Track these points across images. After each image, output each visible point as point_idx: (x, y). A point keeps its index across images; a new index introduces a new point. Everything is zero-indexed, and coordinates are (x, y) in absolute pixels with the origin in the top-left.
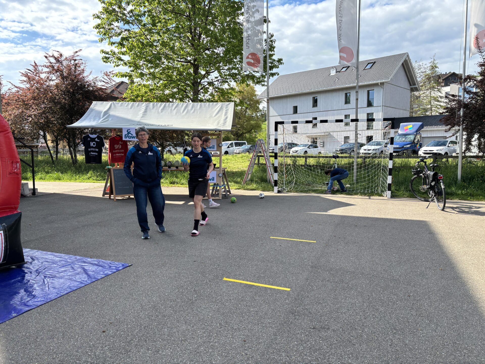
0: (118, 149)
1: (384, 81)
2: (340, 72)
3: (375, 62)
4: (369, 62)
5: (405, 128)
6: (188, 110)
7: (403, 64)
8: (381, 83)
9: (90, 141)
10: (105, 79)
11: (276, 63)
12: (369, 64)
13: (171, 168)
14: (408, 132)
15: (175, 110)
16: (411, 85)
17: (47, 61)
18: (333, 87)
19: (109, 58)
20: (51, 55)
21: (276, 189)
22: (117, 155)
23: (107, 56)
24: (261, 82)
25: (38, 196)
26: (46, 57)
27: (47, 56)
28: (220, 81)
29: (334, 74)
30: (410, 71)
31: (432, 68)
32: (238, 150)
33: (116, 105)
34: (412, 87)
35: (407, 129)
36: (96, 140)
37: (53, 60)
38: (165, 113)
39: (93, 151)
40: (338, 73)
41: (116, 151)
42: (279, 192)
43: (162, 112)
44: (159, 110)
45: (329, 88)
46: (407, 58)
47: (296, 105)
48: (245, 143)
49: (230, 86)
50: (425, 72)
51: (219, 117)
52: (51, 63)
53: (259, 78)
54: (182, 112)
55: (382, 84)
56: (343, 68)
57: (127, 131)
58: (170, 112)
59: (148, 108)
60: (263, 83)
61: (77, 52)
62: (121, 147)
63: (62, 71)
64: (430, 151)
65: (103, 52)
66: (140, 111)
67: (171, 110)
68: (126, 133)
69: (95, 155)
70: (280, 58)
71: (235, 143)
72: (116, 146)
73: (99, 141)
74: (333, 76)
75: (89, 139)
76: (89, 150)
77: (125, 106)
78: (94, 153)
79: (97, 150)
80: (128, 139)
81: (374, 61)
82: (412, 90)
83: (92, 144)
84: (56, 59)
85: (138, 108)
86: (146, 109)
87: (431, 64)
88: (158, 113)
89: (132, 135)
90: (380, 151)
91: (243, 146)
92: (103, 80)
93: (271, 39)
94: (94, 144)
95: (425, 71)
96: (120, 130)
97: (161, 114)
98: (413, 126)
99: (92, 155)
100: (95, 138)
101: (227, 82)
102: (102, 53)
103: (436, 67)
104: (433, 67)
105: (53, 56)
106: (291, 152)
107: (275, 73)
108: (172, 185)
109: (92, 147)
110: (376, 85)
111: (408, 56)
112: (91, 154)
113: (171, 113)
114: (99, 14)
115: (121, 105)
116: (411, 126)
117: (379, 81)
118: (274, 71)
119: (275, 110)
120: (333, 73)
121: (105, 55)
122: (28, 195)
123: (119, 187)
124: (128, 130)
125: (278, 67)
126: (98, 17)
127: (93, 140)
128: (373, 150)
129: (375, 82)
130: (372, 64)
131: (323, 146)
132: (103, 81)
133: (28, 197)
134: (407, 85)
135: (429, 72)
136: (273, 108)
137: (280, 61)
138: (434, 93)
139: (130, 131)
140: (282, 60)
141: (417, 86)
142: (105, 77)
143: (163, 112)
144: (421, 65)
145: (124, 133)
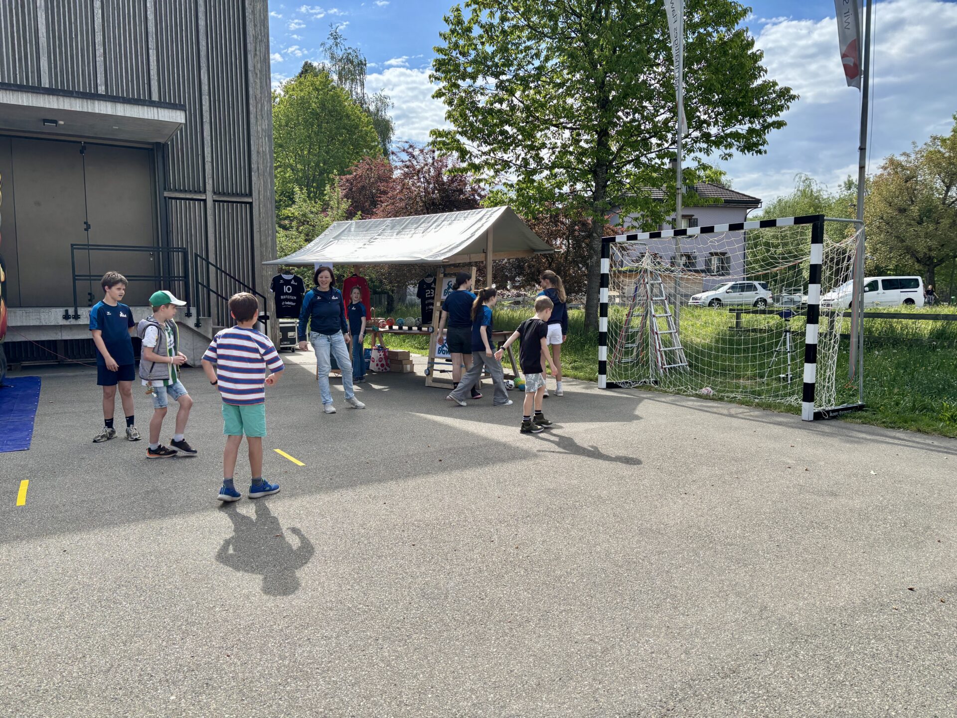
9: (283, 285)
21: (603, 379)
36: (293, 282)
39: (287, 300)
42: (610, 386)
69: (289, 306)
73: (296, 283)
75: (282, 281)
76: (282, 297)
78: (288, 303)
79: (294, 298)
83: (286, 289)
94: (289, 289)
100: (291, 280)
109: (286, 294)
112: (284, 305)
127: (288, 282)
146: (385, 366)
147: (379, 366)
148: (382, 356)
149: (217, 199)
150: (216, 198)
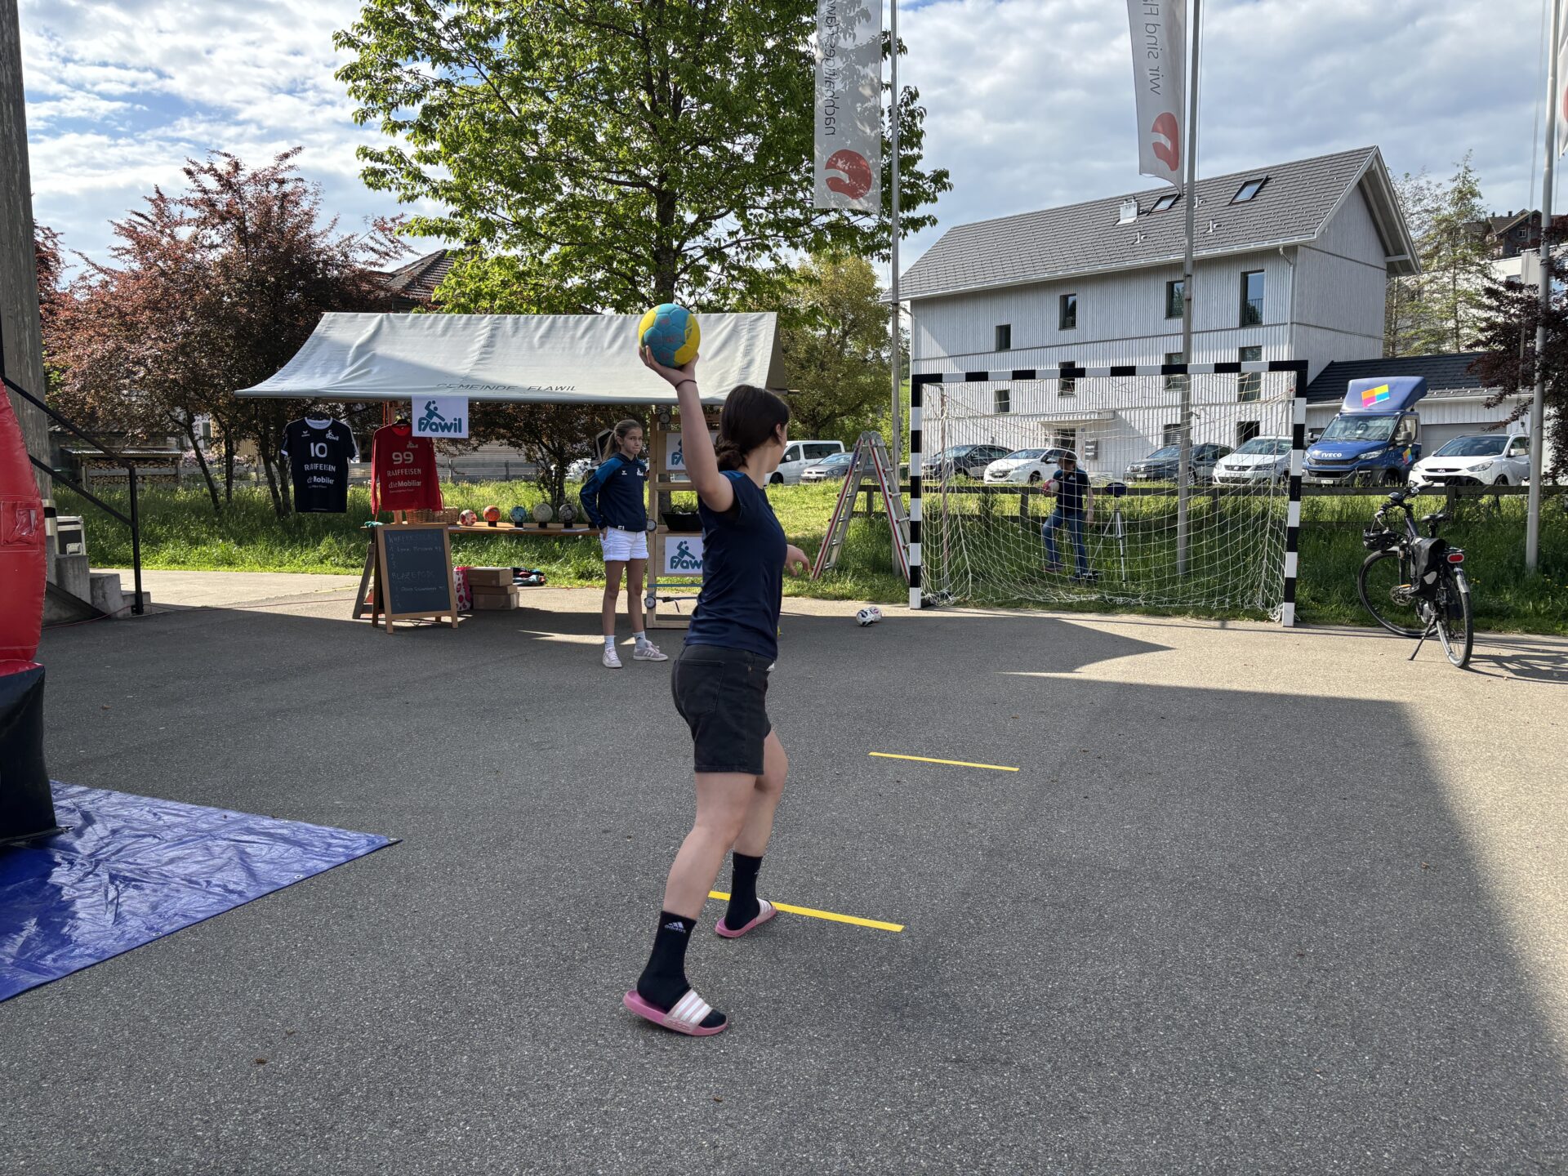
0: (403, 466)
1: (1296, 240)
2: (1149, 213)
3: (1267, 179)
4: (1247, 179)
5: (1365, 395)
6: (626, 338)
7: (1360, 184)
8: (1286, 248)
9: (308, 441)
10: (377, 242)
11: (928, 186)
12: (1246, 184)
13: (574, 525)
14: (1374, 407)
15: (586, 339)
16: (1387, 254)
17: (193, 186)
18: (1128, 264)
19: (384, 173)
20: (206, 166)
21: (915, 594)
22: (401, 484)
23: (379, 166)
24: (879, 246)
25: (149, 617)
26: (189, 173)
27: (192, 168)
28: (743, 244)
29: (1131, 220)
30: (1384, 208)
31: (1461, 199)
32: (814, 470)
33: (398, 323)
34: (1390, 259)
35: (1372, 399)
36: (329, 435)
37: (211, 183)
38: (553, 348)
39: (319, 473)
40: (1143, 217)
41: (397, 472)
42: (926, 605)
43: (542, 344)
44: (532, 338)
45: (1114, 266)
46: (1375, 165)
47: (1004, 323)
48: (839, 446)
49: (776, 261)
50: (1438, 209)
51: (726, 359)
52: (205, 191)
53: (873, 235)
54: (606, 344)
55: (1292, 250)
56: (1162, 199)
57: (427, 408)
58: (567, 345)
59: (499, 333)
60: (884, 251)
61: (286, 156)
62: (412, 458)
63: (241, 218)
64: (1447, 470)
65: (366, 155)
66: (472, 341)
67: (573, 337)
68: (425, 413)
69: (324, 484)
70: (940, 168)
71: (804, 446)
72: (397, 456)
73: (337, 438)
74: (1129, 225)
75: (305, 434)
76: (307, 467)
77: (426, 325)
78: (322, 480)
79: (332, 468)
80: (428, 433)
81: (1264, 176)
82: (1393, 270)
83: (314, 450)
84: (220, 178)
85: (468, 332)
86: (492, 336)
87: (1455, 184)
88: (531, 347)
89: (443, 420)
90: (1281, 469)
91: (830, 458)
92: (372, 244)
93: (912, 107)
94: (322, 450)
95: (1435, 206)
96: (406, 404)
97: (540, 351)
98: (1391, 389)
99: (317, 484)
100: (325, 431)
101: (768, 248)
102: (361, 156)
103: (1474, 194)
104: (1465, 195)
105: (212, 170)
106: (987, 477)
107: (924, 218)
108: (582, 581)
109: (317, 460)
110: (1271, 254)
111: (1378, 157)
112: (313, 483)
113: (571, 348)
114: (355, 33)
115: (413, 325)
116: (1384, 389)
117: (1281, 242)
118: (922, 210)
119: (936, 340)
120: (1128, 216)
121: (372, 164)
122: (120, 615)
123: (405, 589)
124: (429, 404)
125: (935, 200)
126: (352, 43)
127: (318, 436)
128: (1258, 467)
129: (1266, 244)
130: (1257, 186)
131: (1096, 457)
132: (373, 249)
133: (118, 619)
134: (1374, 255)
135: (1448, 210)
136: (933, 334)
137: (940, 178)
138: (1467, 280)
139: (436, 409)
140: (946, 174)
141: (1409, 257)
142: (379, 236)
143: (547, 346)
144: (1425, 186)
145: (418, 412)
146: (464, 601)
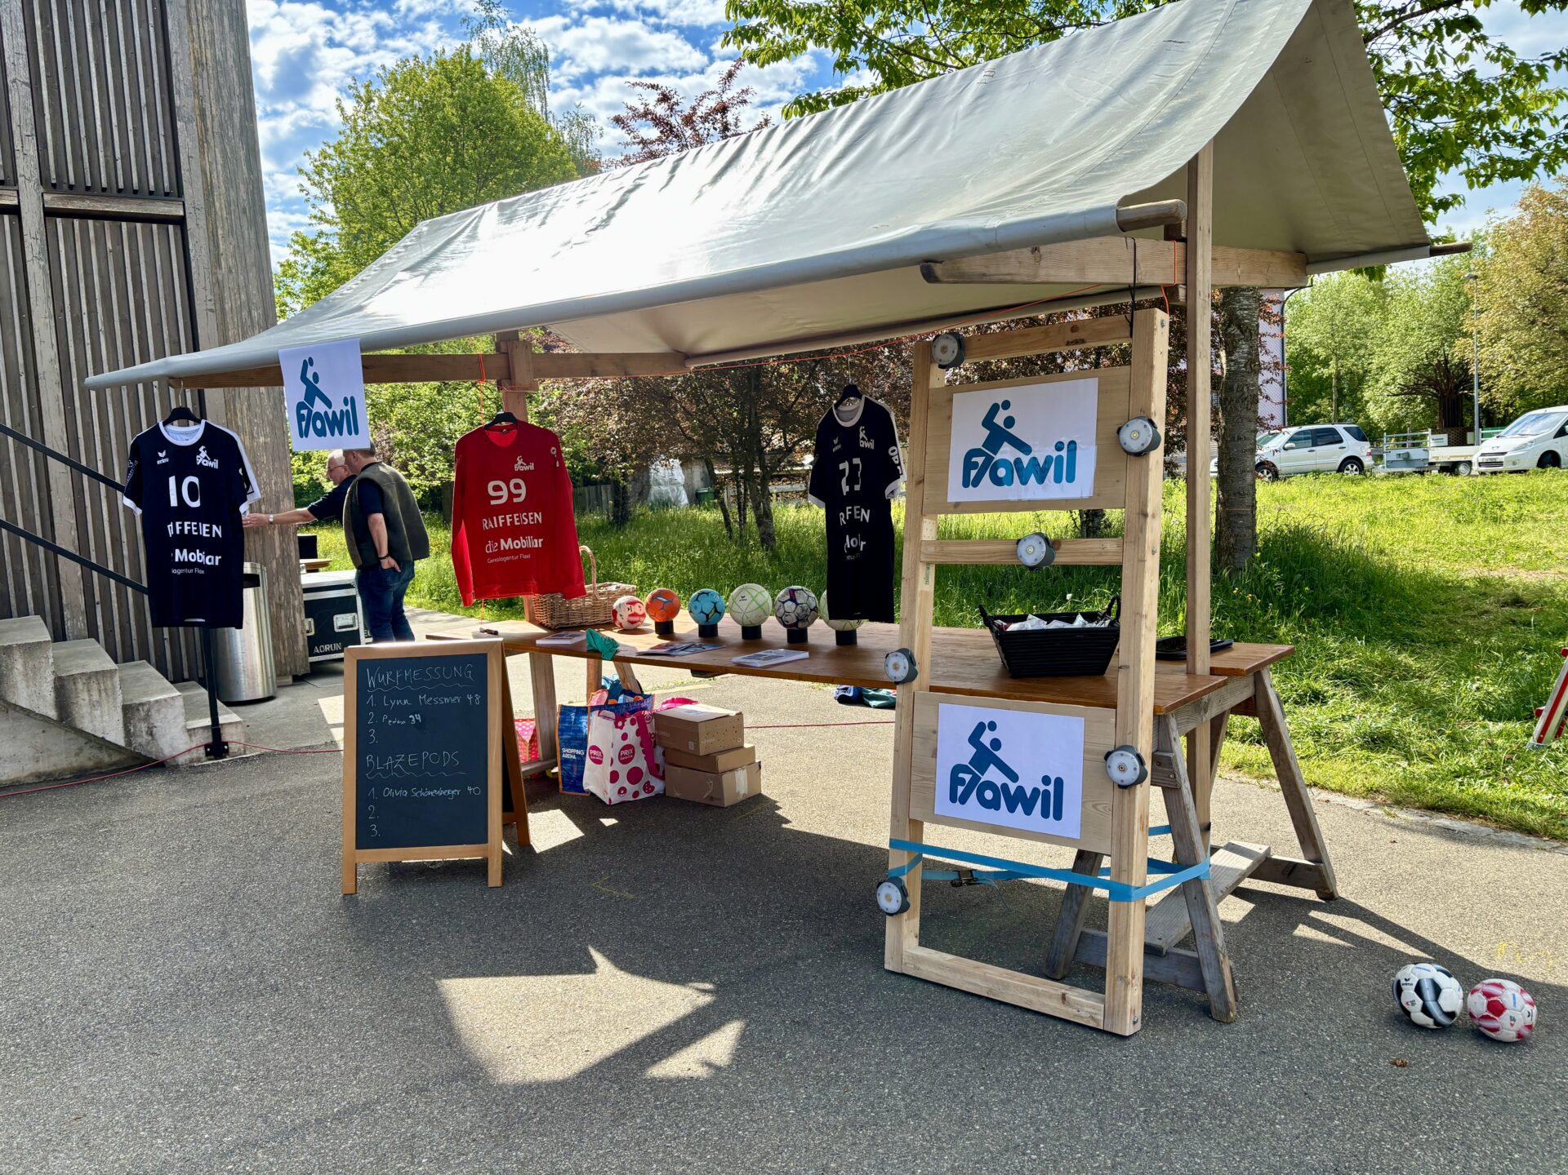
0: (510, 507)
9: (166, 471)
22: (507, 544)
39: (192, 543)
41: (499, 521)
62: (523, 491)
69: (203, 566)
72: (497, 488)
73: (216, 462)
75: (161, 457)
76: (166, 529)
78: (198, 556)
79: (213, 530)
83: (178, 492)
94: (191, 491)
99: (188, 563)
100: (193, 450)
109: (183, 512)
112: (181, 564)
123: (390, 792)
127: (183, 459)
146: (647, 777)
147: (623, 781)
148: (633, 739)
149: (59, 205)
150: (54, 201)
